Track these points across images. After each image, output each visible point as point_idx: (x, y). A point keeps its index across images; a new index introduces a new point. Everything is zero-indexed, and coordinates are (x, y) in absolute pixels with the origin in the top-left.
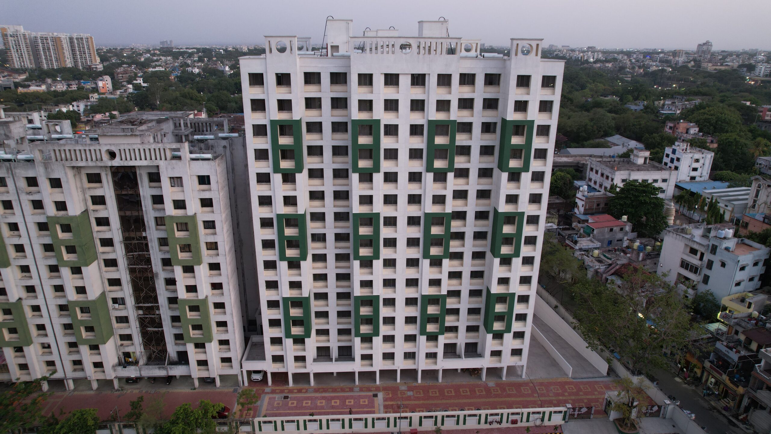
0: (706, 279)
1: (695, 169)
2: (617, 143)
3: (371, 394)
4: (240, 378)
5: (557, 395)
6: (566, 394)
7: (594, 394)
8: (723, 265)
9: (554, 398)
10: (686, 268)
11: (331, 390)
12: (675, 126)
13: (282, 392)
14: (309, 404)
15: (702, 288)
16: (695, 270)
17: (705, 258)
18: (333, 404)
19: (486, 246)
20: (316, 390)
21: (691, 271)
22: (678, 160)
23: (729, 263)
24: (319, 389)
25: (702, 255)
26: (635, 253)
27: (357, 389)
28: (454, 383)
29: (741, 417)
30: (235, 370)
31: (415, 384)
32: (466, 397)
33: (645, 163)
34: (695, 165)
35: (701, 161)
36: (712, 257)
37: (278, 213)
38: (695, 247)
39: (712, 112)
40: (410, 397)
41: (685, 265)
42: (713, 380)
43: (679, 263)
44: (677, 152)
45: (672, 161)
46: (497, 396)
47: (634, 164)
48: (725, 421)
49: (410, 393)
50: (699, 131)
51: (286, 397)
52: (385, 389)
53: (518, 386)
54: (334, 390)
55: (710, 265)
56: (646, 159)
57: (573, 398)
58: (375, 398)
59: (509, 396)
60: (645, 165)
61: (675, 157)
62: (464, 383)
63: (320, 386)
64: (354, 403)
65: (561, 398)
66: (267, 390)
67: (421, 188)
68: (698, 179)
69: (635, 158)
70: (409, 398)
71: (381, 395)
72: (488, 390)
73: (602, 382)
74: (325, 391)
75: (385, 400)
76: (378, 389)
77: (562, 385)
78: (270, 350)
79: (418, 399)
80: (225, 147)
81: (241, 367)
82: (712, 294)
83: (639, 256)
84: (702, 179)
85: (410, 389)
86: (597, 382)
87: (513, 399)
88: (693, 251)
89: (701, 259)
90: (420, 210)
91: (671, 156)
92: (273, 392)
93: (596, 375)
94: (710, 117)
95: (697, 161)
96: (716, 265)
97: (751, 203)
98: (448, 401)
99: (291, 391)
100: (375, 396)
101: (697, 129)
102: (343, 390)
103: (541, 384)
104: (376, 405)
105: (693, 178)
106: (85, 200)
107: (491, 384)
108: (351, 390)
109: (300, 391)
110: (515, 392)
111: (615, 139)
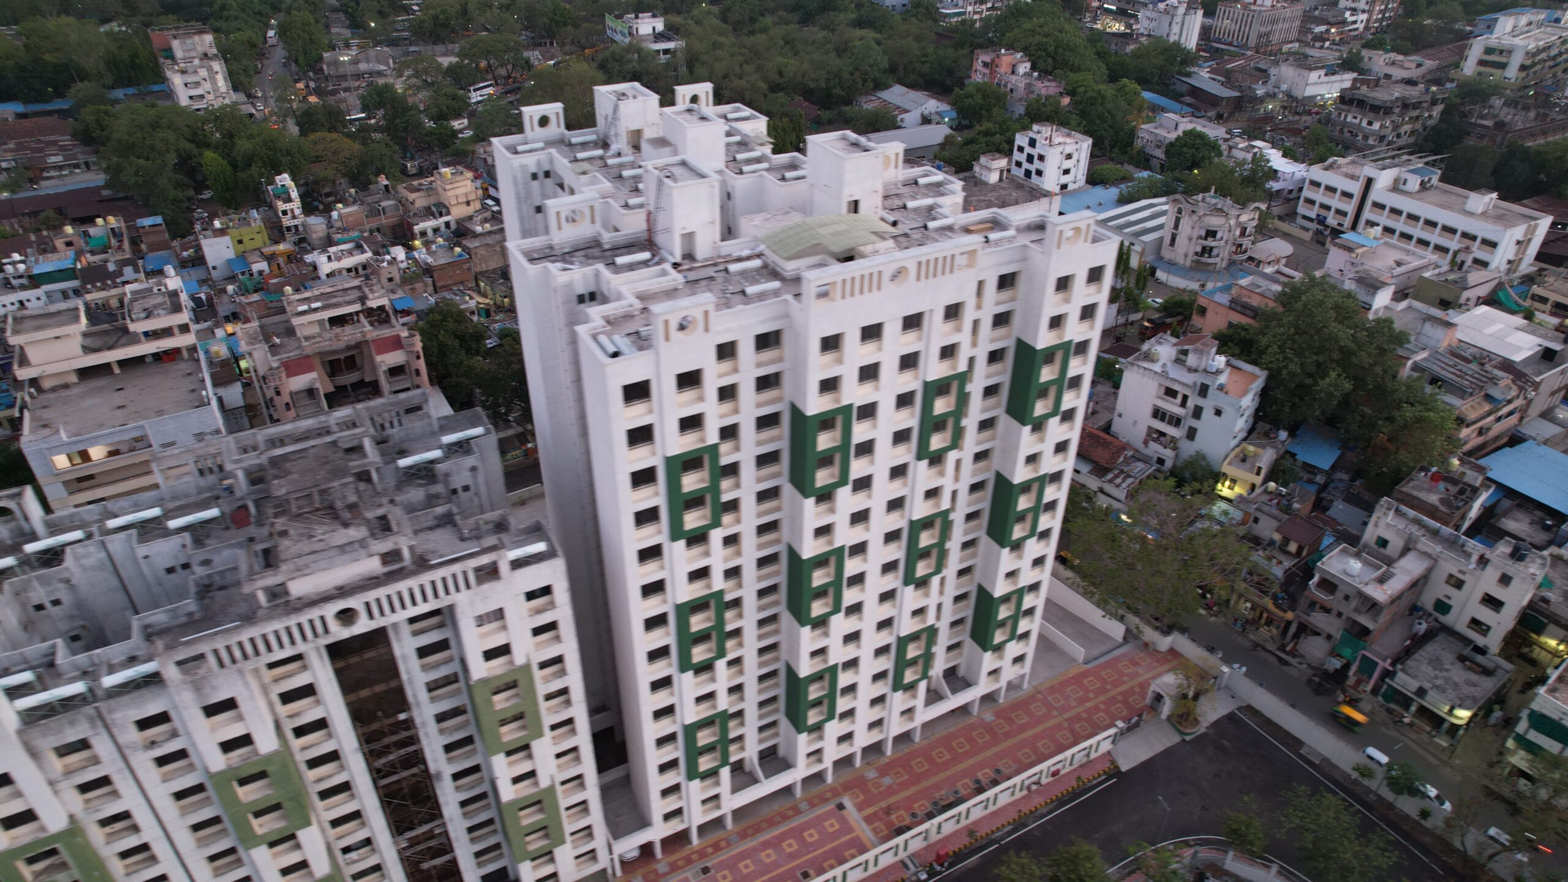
0: (1191, 434)
1: (1066, 172)
3: (831, 806)
4: (610, 871)
5: (1082, 701)
6: (1091, 695)
7: (1124, 683)
8: (1218, 413)
9: (1080, 709)
10: (1162, 419)
11: (764, 825)
12: (993, 61)
13: (688, 861)
14: (752, 868)
15: (1188, 449)
16: (1176, 421)
17: (1190, 403)
18: (789, 850)
19: (980, 527)
20: (743, 835)
21: (1170, 423)
22: (1041, 158)
23: (1228, 411)
24: (745, 830)
25: (1185, 398)
27: (804, 806)
28: (938, 736)
29: (1288, 648)
30: (603, 862)
31: (883, 761)
32: (968, 755)
33: (1001, 180)
34: (1068, 164)
35: (1075, 157)
36: (1200, 402)
37: (678, 600)
38: (1176, 387)
39: (1046, 30)
40: (890, 787)
41: (1158, 414)
42: (1248, 605)
43: (1149, 411)
44: (1038, 145)
45: (1030, 159)
46: (1008, 735)
48: (1274, 660)
49: (887, 781)
50: (1033, 68)
51: (705, 870)
52: (847, 787)
53: (1023, 705)
54: (771, 823)
55: (1198, 413)
56: (1002, 171)
57: (1102, 698)
58: (844, 812)
59: (1023, 729)
60: (1003, 185)
61: (1035, 152)
62: (951, 730)
63: (744, 824)
64: (820, 833)
65: (1088, 705)
66: (662, 867)
67: (906, 484)
68: (1071, 187)
69: (984, 173)
70: (890, 791)
71: (847, 802)
72: (989, 728)
73: (1123, 655)
74: (757, 830)
75: (860, 808)
76: (835, 792)
77: (1078, 679)
78: (658, 807)
79: (904, 786)
81: (611, 853)
82: (1203, 457)
84: (1076, 186)
85: (883, 771)
86: (1116, 659)
87: (1030, 733)
88: (1170, 393)
90: (904, 516)
91: (1028, 150)
92: (674, 868)
93: (1110, 646)
95: (1069, 157)
96: (1208, 414)
98: (948, 773)
99: (702, 854)
100: (841, 807)
102: (785, 818)
103: (1052, 690)
104: (853, 824)
105: (1064, 187)
107: (988, 717)
108: (797, 811)
109: (716, 847)
110: (1026, 720)
111: (896, 95)
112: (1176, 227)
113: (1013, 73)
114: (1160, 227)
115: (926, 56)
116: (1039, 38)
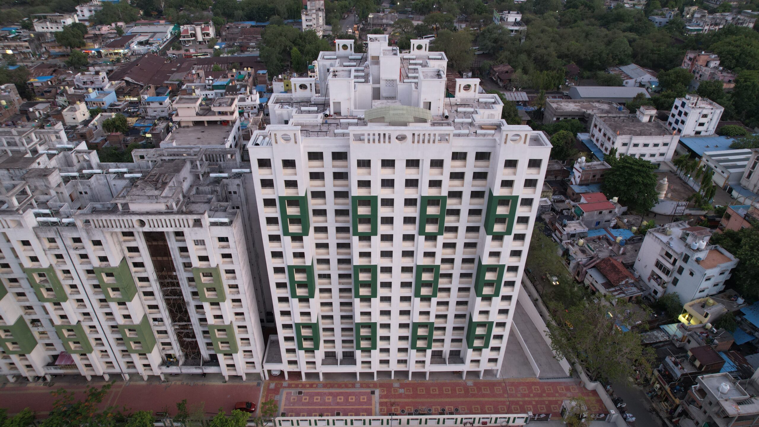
0: (675, 282)
1: (701, 124)
2: (631, 76)
3: (369, 390)
4: (262, 375)
5: (524, 395)
6: (532, 395)
7: (555, 396)
8: (692, 274)
9: (520, 399)
10: (660, 269)
11: (336, 386)
12: (695, 58)
13: (297, 386)
14: (319, 400)
15: (672, 289)
16: (667, 272)
17: (678, 264)
18: (338, 400)
19: (470, 283)
20: (325, 386)
21: (663, 272)
22: (686, 114)
23: (697, 274)
24: (327, 384)
25: (675, 260)
26: (617, 246)
27: (358, 385)
28: (439, 381)
29: (674, 420)
30: (258, 369)
31: (406, 381)
32: (448, 396)
33: (650, 121)
34: (703, 120)
35: (710, 117)
36: (683, 265)
37: (289, 264)
38: (670, 252)
39: (738, 43)
40: (401, 394)
41: (658, 265)
42: (658, 386)
43: (654, 262)
44: (686, 106)
45: (680, 113)
46: (473, 396)
47: (639, 121)
49: (402, 391)
50: (720, 65)
51: (300, 393)
52: (381, 386)
53: (492, 385)
54: (340, 386)
55: (681, 270)
56: (651, 117)
57: (537, 399)
58: (373, 396)
59: (484, 396)
60: (650, 124)
61: (683, 110)
62: (447, 381)
63: (328, 381)
64: (356, 400)
65: (526, 399)
66: (285, 384)
67: (413, 246)
68: (703, 134)
69: (641, 116)
70: (400, 396)
71: (377, 392)
72: (466, 389)
73: (564, 383)
74: (332, 386)
75: (381, 397)
76: (375, 385)
77: (530, 385)
78: (286, 357)
79: (408, 396)
80: (238, 185)
81: (263, 367)
82: (677, 296)
83: (619, 250)
84: (707, 134)
85: (402, 386)
86: (559, 383)
87: (486, 399)
88: (668, 255)
89: (674, 263)
90: (413, 261)
91: (680, 108)
92: (289, 386)
93: (560, 376)
94: (734, 49)
95: (705, 116)
96: (686, 273)
97: (746, 171)
98: (432, 400)
99: (304, 386)
100: (373, 393)
101: (718, 62)
102: (346, 386)
103: (512, 384)
104: (373, 402)
105: (698, 133)
106: (122, 250)
107: (470, 383)
108: (353, 386)
109: (311, 386)
110: (489, 392)
111: (631, 69)
112: (753, 167)
113: (707, 66)
114: (744, 166)
115: (659, 51)
116: (731, 48)
